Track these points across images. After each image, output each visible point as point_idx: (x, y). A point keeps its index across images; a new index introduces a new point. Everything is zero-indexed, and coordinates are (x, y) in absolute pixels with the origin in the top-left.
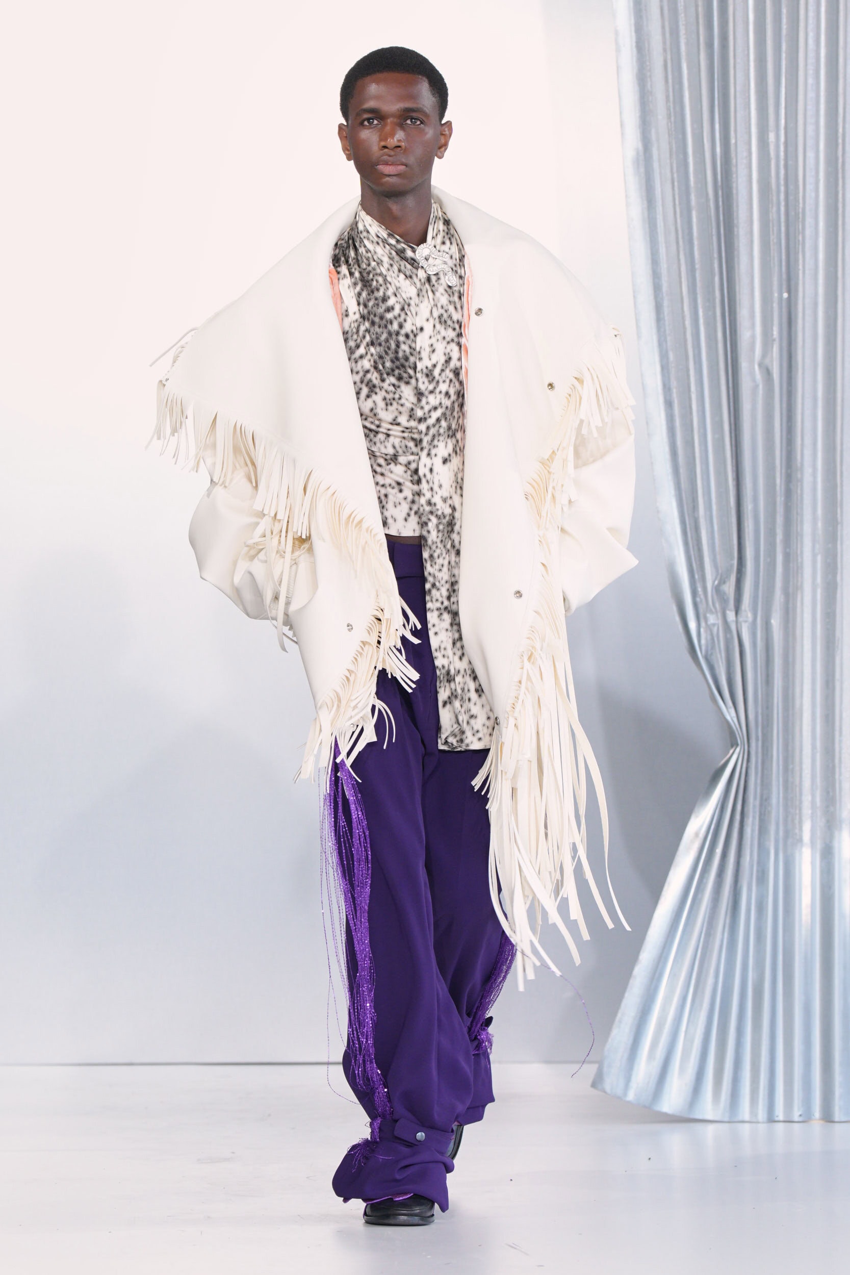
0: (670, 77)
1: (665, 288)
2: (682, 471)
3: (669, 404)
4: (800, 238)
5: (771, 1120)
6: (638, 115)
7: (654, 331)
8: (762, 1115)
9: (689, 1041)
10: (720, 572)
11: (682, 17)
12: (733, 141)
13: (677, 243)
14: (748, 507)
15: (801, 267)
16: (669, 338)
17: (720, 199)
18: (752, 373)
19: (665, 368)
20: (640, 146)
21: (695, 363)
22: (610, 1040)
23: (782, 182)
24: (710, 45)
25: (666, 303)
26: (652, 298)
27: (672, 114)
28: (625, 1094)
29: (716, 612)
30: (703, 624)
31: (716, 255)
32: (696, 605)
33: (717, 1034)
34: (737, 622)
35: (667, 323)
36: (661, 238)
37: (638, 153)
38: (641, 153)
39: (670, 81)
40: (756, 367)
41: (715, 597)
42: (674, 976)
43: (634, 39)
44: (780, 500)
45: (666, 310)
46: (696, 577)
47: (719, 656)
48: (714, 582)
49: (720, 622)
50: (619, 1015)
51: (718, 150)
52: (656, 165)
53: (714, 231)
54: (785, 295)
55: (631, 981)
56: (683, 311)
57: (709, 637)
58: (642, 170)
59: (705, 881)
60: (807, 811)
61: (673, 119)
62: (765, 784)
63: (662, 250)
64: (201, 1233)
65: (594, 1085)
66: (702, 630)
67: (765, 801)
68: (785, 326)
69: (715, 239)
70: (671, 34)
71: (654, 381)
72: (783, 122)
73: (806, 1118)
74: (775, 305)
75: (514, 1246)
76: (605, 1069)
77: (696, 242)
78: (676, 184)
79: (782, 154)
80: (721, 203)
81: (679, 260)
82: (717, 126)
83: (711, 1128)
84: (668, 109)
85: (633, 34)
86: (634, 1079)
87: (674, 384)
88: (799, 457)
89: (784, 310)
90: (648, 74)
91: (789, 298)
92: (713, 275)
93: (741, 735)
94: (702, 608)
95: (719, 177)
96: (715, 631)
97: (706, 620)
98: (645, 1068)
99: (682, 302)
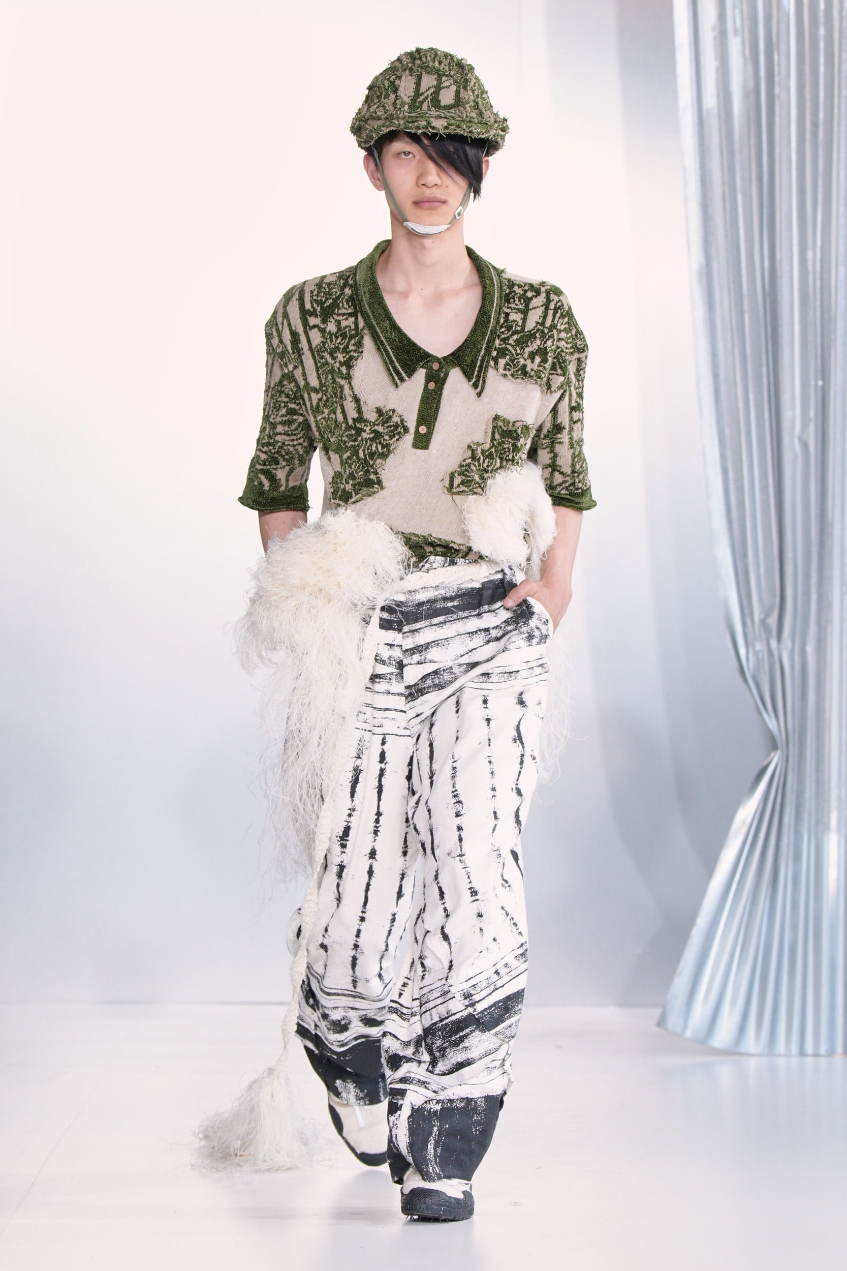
0: (728, 205)
1: (722, 377)
2: (736, 525)
3: (725, 471)
4: (832, 336)
5: (802, 1053)
6: (701, 235)
7: (713, 410)
8: (794, 1049)
9: (736, 990)
10: (765, 607)
11: (737, 156)
12: (778, 257)
13: (733, 339)
14: (789, 555)
15: (833, 360)
16: (725, 417)
17: (768, 305)
18: (793, 448)
19: (722, 441)
20: (703, 260)
21: (746, 436)
22: (673, 987)
23: (818, 291)
24: (760, 180)
25: (723, 388)
26: (711, 384)
27: (729, 235)
28: (684, 1032)
29: (762, 640)
30: (751, 650)
31: (764, 350)
32: (745, 635)
33: (759, 984)
34: (779, 649)
35: (724, 404)
36: (719, 336)
37: (701, 266)
38: (704, 266)
39: (728, 208)
40: (796, 442)
41: (761, 629)
42: (725, 936)
43: (699, 174)
44: (815, 550)
45: (723, 394)
46: (747, 611)
47: (764, 676)
48: (760, 616)
49: (765, 649)
51: (766, 264)
52: (715, 276)
53: (763, 330)
54: (820, 383)
55: (689, 941)
56: (737, 396)
57: (756, 660)
58: (704, 280)
59: (750, 859)
60: (834, 803)
61: (729, 238)
62: (801, 781)
63: (720, 345)
65: (659, 1024)
66: (751, 656)
67: (800, 795)
68: (820, 406)
69: (763, 336)
70: (729, 170)
71: (713, 452)
72: (819, 242)
73: (831, 1053)
74: (812, 391)
76: (668, 1011)
77: (748, 339)
78: (732, 292)
79: (818, 268)
80: (768, 308)
81: (733, 353)
82: (766, 246)
83: (753, 1063)
84: (726, 231)
85: (698, 170)
86: (690, 1020)
87: (729, 454)
88: (830, 515)
89: (820, 396)
90: (710, 203)
91: (823, 387)
92: (761, 366)
93: (781, 740)
94: (750, 637)
95: (767, 287)
96: (760, 655)
97: (754, 646)
98: (700, 1011)
99: (736, 388)
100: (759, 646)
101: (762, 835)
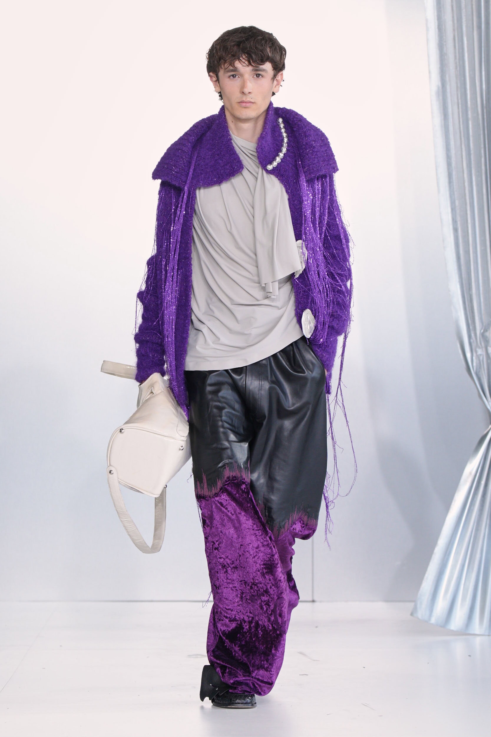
0: (457, 45)
1: (453, 165)
2: (463, 268)
3: (455, 230)
6: (439, 66)
7: (447, 188)
9: (466, 590)
10: (484, 325)
11: (464, 11)
13: (461, 139)
16: (456, 193)
17: (485, 114)
19: (453, 210)
20: (440, 84)
21: (470, 206)
22: (421, 589)
24: (479, 27)
25: (454, 173)
26: (446, 170)
27: (458, 66)
28: (430, 619)
29: (482, 347)
30: (474, 354)
31: (482, 146)
32: (470, 344)
33: (482, 586)
35: (455, 184)
36: (451, 136)
37: (438, 88)
38: (441, 88)
39: (457, 47)
41: (482, 339)
42: (457, 553)
43: (437, 24)
45: (454, 177)
46: (471, 327)
47: (483, 372)
48: (481, 331)
49: (484, 353)
50: (426, 575)
51: (484, 86)
52: (449, 95)
53: (482, 132)
55: (433, 556)
56: (464, 178)
57: (478, 362)
58: (441, 98)
59: (475, 499)
61: (458, 68)
63: (452, 143)
64: (190, 696)
65: (412, 614)
66: (474, 358)
69: (482, 136)
70: (458, 21)
71: (447, 217)
75: (365, 704)
76: (418, 606)
77: (471, 139)
78: (460, 105)
80: (485, 117)
81: (462, 149)
82: (483, 73)
83: (478, 640)
84: (456, 63)
85: (436, 21)
86: (434, 611)
87: (458, 219)
90: (445, 43)
92: (481, 158)
94: (474, 345)
95: (484, 102)
96: (481, 358)
97: (476, 352)
98: (441, 604)
99: (463, 173)
100: (480, 352)
101: (483, 482)
